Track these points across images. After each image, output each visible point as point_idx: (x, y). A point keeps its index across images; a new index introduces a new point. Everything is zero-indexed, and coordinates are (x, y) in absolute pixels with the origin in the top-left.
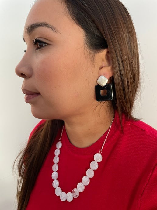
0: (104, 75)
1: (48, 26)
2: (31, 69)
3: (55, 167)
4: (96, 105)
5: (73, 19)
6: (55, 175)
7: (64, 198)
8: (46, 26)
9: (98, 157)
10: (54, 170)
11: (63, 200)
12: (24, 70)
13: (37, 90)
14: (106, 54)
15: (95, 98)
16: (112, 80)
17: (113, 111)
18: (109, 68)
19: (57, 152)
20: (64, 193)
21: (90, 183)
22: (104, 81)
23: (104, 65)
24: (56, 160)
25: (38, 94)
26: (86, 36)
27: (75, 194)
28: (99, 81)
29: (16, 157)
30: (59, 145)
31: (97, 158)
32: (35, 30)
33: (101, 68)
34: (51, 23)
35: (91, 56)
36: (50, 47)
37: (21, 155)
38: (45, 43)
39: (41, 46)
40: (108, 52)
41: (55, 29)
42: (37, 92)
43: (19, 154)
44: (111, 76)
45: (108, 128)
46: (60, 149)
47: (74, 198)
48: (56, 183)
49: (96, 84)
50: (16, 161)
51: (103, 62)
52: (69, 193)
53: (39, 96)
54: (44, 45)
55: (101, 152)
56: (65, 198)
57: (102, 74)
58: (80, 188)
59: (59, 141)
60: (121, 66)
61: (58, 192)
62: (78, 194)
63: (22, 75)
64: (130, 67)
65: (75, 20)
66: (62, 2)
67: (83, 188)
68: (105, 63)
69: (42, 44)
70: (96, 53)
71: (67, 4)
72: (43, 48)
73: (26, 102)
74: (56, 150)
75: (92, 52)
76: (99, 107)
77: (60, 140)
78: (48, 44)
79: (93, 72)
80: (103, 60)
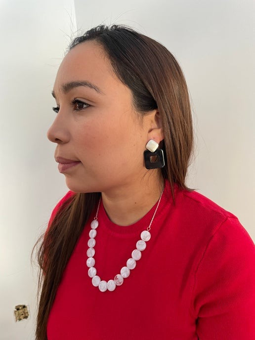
0: (154, 139)
1: (91, 86)
2: (69, 134)
3: (91, 252)
4: (144, 174)
5: (119, 78)
6: (90, 262)
7: (104, 287)
8: (89, 86)
9: (146, 235)
10: (88, 256)
11: (102, 290)
12: (59, 135)
13: (77, 158)
14: (156, 115)
15: (144, 166)
16: (162, 145)
17: (163, 180)
18: (159, 131)
19: (92, 233)
20: (104, 282)
21: (136, 266)
22: (154, 146)
23: (153, 127)
24: (92, 243)
25: (78, 162)
26: (134, 97)
27: (118, 281)
28: (148, 145)
29: (36, 242)
30: (95, 224)
31: (144, 236)
32: (74, 88)
33: (150, 131)
34: (94, 83)
35: (139, 118)
36: (93, 108)
37: (42, 240)
38: (86, 104)
39: (81, 107)
40: (158, 113)
41: (98, 89)
42: (76, 160)
43: (40, 239)
44: (162, 140)
45: (158, 200)
46: (96, 229)
47: (116, 286)
48: (92, 272)
49: (146, 149)
50: (36, 248)
51: (152, 124)
52: (111, 281)
53: (79, 165)
54: (85, 106)
55: (149, 229)
56: (106, 287)
57: (152, 137)
58: (125, 272)
59: (94, 220)
60: (173, 128)
61: (96, 281)
62: (122, 281)
63: (57, 140)
64: (182, 130)
65: (121, 79)
66: (104, 58)
67: (129, 272)
68: (155, 125)
69: (81, 104)
70: (144, 114)
71: (112, 60)
72: (83, 110)
73: (61, 172)
74: (91, 231)
75: (140, 114)
76: (147, 175)
77: (96, 219)
78: (90, 106)
79: (141, 137)
80: (152, 121)
